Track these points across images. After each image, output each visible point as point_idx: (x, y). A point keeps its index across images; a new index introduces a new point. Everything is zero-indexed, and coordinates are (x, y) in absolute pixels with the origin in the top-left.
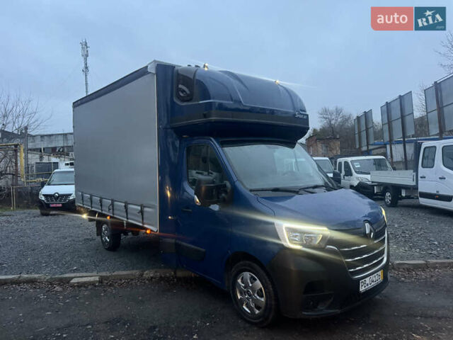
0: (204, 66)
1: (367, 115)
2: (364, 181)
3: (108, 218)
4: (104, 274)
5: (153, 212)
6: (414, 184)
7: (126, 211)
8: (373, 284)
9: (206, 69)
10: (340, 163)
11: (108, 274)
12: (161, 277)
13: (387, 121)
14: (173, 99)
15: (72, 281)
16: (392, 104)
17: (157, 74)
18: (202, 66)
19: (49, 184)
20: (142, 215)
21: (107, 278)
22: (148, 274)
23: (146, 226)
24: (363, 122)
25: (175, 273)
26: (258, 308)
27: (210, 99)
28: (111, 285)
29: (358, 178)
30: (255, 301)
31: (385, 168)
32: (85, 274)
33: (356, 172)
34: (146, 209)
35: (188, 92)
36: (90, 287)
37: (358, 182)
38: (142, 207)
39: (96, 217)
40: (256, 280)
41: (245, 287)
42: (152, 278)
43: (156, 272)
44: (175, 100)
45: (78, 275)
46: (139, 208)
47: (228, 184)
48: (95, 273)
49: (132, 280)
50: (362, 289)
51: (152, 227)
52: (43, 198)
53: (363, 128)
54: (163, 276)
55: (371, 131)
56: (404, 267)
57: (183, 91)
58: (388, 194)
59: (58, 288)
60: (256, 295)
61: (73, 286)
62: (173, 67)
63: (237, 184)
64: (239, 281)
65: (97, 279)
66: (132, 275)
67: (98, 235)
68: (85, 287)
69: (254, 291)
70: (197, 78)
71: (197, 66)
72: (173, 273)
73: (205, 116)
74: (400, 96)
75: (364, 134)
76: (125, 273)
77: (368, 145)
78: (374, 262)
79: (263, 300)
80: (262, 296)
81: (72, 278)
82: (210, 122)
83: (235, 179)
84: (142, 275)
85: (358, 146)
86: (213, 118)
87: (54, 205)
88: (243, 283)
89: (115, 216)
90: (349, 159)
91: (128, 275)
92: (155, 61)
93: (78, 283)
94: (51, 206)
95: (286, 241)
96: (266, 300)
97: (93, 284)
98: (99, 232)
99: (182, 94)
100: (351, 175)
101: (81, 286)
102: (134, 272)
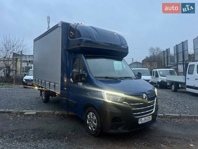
0: (81, 24)
1: (168, 51)
2: (164, 80)
3: (44, 88)
4: (38, 111)
5: (58, 86)
6: (184, 81)
7: (50, 86)
8: (146, 121)
9: (82, 25)
10: (154, 72)
11: (40, 111)
12: (62, 114)
13: (176, 53)
14: (68, 38)
15: (25, 113)
16: (179, 46)
17: (62, 27)
18: (80, 24)
19: (28, 75)
20: (55, 87)
21: (40, 113)
22: (57, 112)
23: (56, 92)
24: (166, 53)
25: (68, 113)
26: (94, 128)
27: (81, 37)
28: (40, 116)
29: (161, 78)
30: (93, 125)
31: (174, 74)
32: (31, 111)
33: (160, 75)
34: (56, 85)
35: (73, 34)
36: (31, 116)
37: (161, 80)
38: (55, 84)
39: (40, 88)
40: (94, 115)
41: (90, 119)
42: (58, 114)
43: (60, 112)
44: (69, 38)
45: (28, 111)
46: (54, 84)
47: (86, 74)
48: (35, 111)
49: (49, 115)
50: (140, 123)
51: (58, 92)
52: (25, 81)
53: (166, 56)
54: (63, 114)
55: (169, 58)
56: (169, 117)
57: (72, 34)
58: (173, 86)
59: (19, 116)
60: (94, 122)
61: (25, 115)
62: (68, 24)
63: (90, 74)
64: (88, 116)
65: (35, 113)
66: (50, 112)
67: (41, 96)
68: (30, 116)
69: (93, 121)
70: (77, 28)
71: (78, 24)
72: (67, 113)
73: (79, 45)
74: (182, 42)
75: (166, 59)
76: (47, 111)
77: (168, 64)
78: (147, 111)
79: (96, 124)
80: (96, 123)
81: (25, 112)
82: (81, 47)
83: (89, 72)
84: (54, 113)
85: (163, 64)
86: (82, 46)
87: (29, 84)
88: (89, 117)
89: (46, 88)
90: (158, 70)
91: (48, 112)
92: (61, 21)
93: (27, 114)
94: (28, 84)
95: (105, 99)
96: (97, 125)
97: (33, 115)
98: (41, 95)
99: (71, 36)
100: (158, 77)
101: (28, 116)
102: (51, 111)
